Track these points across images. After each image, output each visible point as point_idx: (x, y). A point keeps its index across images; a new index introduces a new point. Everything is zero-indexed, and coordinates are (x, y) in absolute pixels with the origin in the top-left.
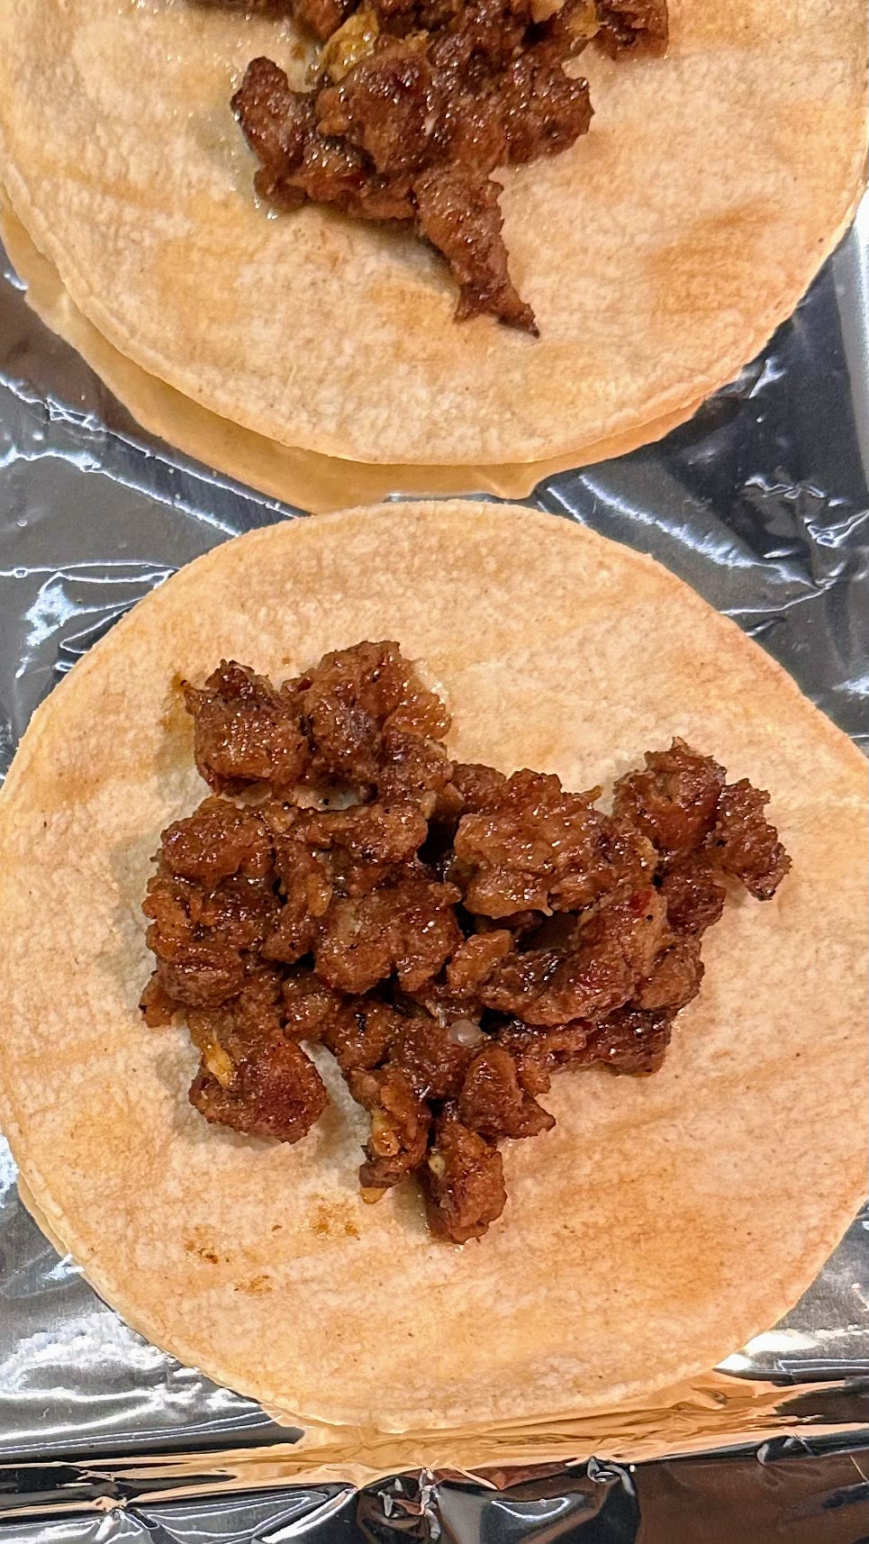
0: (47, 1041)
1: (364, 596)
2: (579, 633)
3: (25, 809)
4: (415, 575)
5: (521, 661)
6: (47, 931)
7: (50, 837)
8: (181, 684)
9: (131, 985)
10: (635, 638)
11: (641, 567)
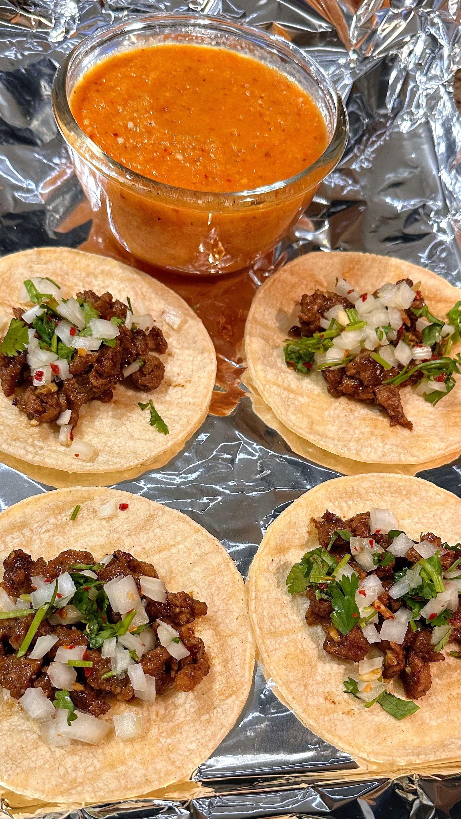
0: (276, 628)
1: (367, 500)
2: (433, 513)
3: (266, 555)
4: (382, 494)
5: (416, 520)
6: (274, 592)
7: (274, 564)
8: (313, 520)
9: (302, 611)
10: (450, 515)
11: (449, 495)
